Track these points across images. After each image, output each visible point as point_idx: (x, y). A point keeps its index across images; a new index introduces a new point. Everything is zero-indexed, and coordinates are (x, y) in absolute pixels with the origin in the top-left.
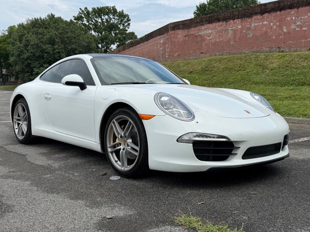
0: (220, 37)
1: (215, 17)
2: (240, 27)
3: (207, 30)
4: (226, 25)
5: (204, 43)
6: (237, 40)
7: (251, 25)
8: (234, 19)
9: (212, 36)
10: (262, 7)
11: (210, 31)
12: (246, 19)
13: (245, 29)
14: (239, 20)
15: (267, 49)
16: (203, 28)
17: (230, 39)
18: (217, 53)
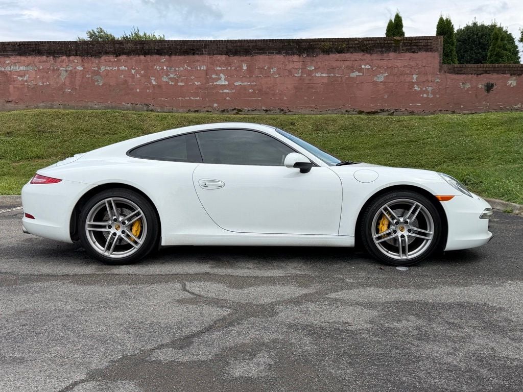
0: (45, 80)
1: (32, 46)
2: (80, 68)
3: (16, 66)
4: (55, 62)
5: (11, 86)
6: (77, 87)
7: (100, 69)
8: (68, 55)
9: (27, 75)
10: (116, 45)
11: (22, 68)
12: (90, 58)
13: (90, 73)
14: (78, 58)
15: (129, 105)
16: (9, 62)
17: (64, 84)
18: (41, 104)
